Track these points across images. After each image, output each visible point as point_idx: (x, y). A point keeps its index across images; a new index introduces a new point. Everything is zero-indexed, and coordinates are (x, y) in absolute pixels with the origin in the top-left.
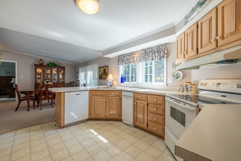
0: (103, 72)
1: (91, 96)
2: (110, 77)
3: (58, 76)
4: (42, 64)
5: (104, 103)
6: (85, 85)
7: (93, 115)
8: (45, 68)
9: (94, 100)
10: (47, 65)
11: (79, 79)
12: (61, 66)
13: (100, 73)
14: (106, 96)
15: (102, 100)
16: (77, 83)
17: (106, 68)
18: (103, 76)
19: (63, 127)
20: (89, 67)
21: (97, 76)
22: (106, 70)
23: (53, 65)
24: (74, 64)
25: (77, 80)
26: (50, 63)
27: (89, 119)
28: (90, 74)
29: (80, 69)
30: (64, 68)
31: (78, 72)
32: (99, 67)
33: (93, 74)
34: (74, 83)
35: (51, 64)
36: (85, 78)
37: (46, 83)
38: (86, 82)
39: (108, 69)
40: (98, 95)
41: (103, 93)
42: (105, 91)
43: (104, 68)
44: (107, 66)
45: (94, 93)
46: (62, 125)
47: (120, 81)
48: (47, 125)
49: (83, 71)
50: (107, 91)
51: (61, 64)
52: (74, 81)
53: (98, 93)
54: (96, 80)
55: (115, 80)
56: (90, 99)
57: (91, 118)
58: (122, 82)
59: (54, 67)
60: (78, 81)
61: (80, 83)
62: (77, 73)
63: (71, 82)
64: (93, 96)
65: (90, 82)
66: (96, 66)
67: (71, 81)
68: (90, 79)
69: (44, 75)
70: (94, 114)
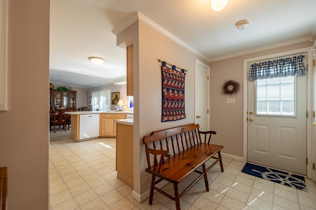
0: (116, 97)
1: (102, 118)
2: (121, 103)
3: (69, 101)
4: (52, 89)
5: (113, 123)
6: (97, 110)
7: (103, 134)
8: (54, 92)
9: (104, 122)
10: (57, 89)
11: (91, 104)
12: (72, 90)
13: (113, 99)
14: (114, 118)
15: (110, 121)
16: (90, 108)
17: (118, 94)
18: (115, 101)
19: (78, 142)
20: (102, 92)
21: (110, 101)
22: (118, 96)
23: (63, 90)
24: (87, 88)
25: (90, 105)
26: (61, 87)
27: (100, 137)
28: (103, 99)
29: (93, 94)
30: (74, 93)
31: (91, 97)
32: (112, 93)
33: (106, 99)
34: (86, 108)
35: (61, 89)
36: (98, 103)
37: (58, 108)
38: (99, 107)
39: (119, 95)
40: (107, 118)
41: (112, 116)
42: (113, 114)
43: (116, 94)
44: (119, 92)
45: (104, 116)
46: (78, 140)
47: (129, 106)
48: (64, 141)
49: (96, 96)
50: (115, 114)
51: (72, 88)
52: (87, 106)
53: (108, 116)
54: (109, 105)
55: (126, 105)
56: (101, 121)
57: (102, 136)
58: (130, 107)
59: (65, 91)
60: (91, 107)
61: (93, 108)
62: (89, 97)
63: (82, 108)
64: (103, 118)
65: (103, 107)
66: (109, 92)
67: (83, 106)
68: (103, 104)
69: (54, 100)
70: (104, 132)
